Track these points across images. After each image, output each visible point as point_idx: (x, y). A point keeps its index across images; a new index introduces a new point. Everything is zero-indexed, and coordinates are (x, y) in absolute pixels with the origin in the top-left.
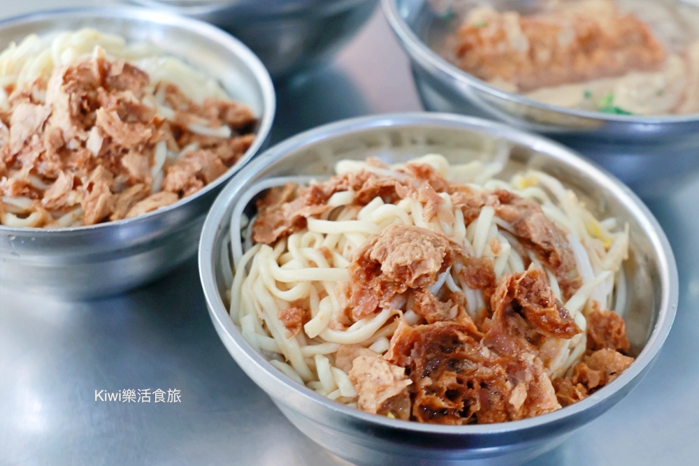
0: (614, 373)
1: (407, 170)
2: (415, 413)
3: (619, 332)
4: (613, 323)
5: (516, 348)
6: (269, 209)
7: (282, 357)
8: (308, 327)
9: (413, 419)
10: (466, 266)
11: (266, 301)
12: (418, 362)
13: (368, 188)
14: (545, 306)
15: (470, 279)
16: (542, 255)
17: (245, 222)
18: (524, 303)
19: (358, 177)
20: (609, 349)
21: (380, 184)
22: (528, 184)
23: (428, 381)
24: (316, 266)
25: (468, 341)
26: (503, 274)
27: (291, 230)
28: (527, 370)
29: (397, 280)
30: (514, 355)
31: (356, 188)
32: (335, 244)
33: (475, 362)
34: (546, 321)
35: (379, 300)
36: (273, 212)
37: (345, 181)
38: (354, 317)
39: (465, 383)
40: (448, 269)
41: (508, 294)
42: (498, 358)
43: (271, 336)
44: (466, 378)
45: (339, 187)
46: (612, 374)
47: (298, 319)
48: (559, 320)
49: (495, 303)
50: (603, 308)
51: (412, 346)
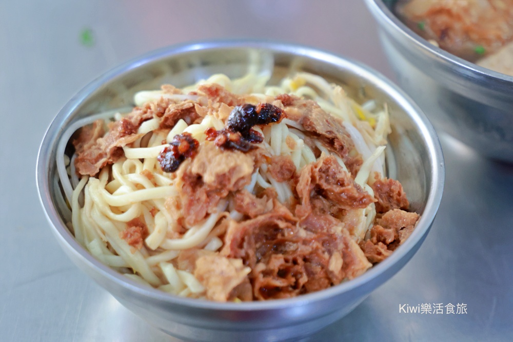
0: (404, 228)
1: (199, 92)
2: (257, 294)
3: (399, 194)
4: (393, 187)
5: (325, 224)
6: (86, 146)
7: (130, 270)
8: (149, 241)
9: (255, 299)
10: (271, 164)
11: (105, 224)
12: (251, 252)
13: (171, 112)
14: (342, 185)
15: (276, 174)
16: (327, 143)
17: (68, 161)
18: (325, 186)
19: (159, 105)
20: (395, 210)
21: (180, 108)
22: (297, 86)
23: (261, 267)
24: (142, 187)
25: (288, 227)
26: (301, 165)
27: (111, 160)
28: (338, 241)
29: (219, 187)
30: (325, 231)
31: (160, 115)
32: (153, 166)
33: (296, 242)
34: (346, 197)
35: (207, 207)
36: (90, 148)
37: (149, 110)
38: (187, 226)
39: (291, 261)
40: (258, 170)
41: (312, 181)
42: (313, 236)
43: (116, 254)
44: (290, 257)
45: (145, 116)
46: (402, 229)
47: (137, 236)
48: (357, 195)
49: (301, 190)
50: (382, 177)
51: (243, 240)
